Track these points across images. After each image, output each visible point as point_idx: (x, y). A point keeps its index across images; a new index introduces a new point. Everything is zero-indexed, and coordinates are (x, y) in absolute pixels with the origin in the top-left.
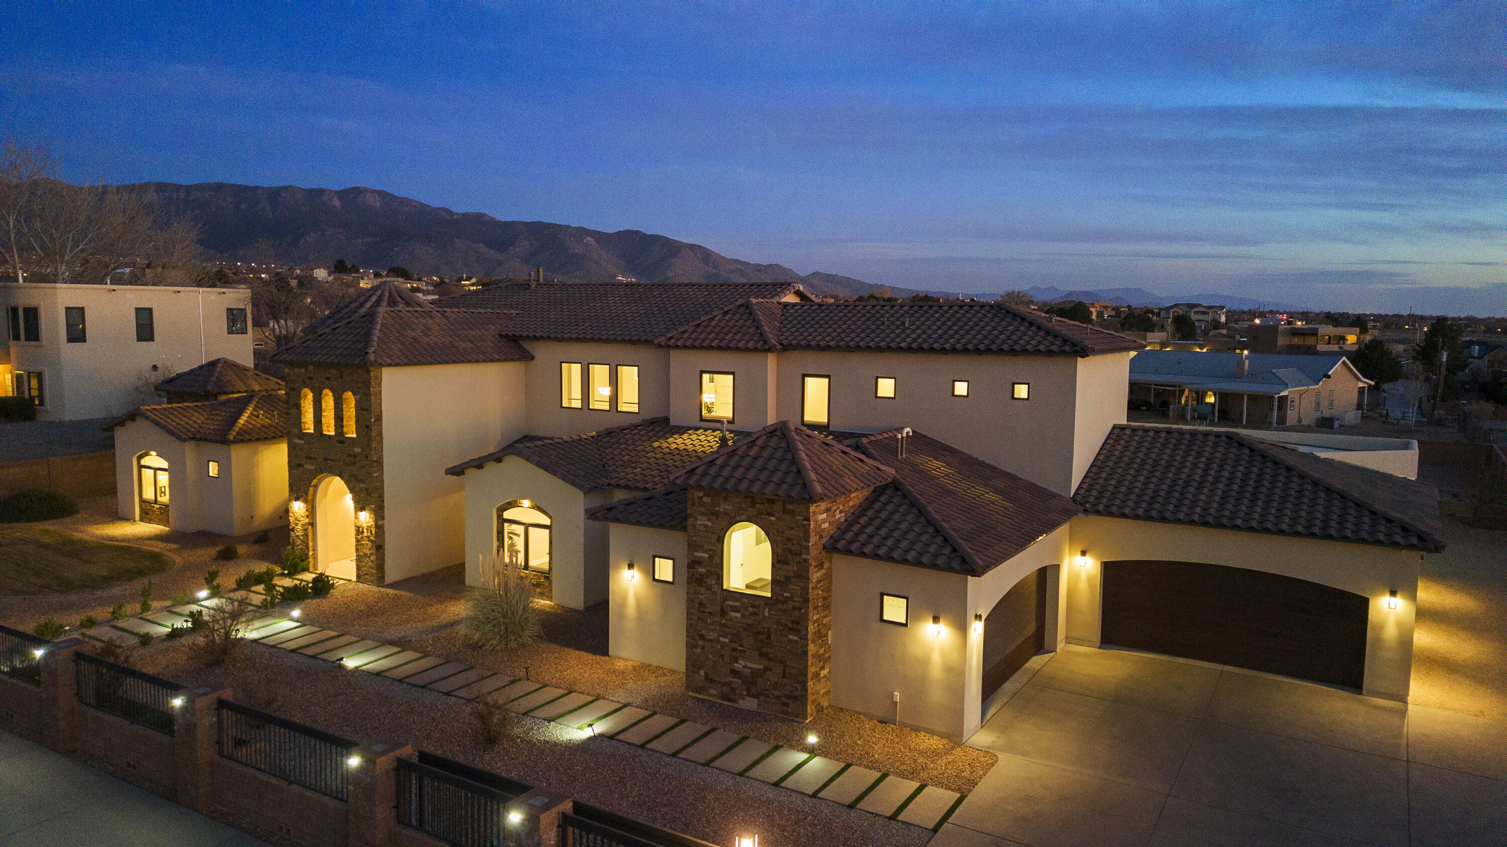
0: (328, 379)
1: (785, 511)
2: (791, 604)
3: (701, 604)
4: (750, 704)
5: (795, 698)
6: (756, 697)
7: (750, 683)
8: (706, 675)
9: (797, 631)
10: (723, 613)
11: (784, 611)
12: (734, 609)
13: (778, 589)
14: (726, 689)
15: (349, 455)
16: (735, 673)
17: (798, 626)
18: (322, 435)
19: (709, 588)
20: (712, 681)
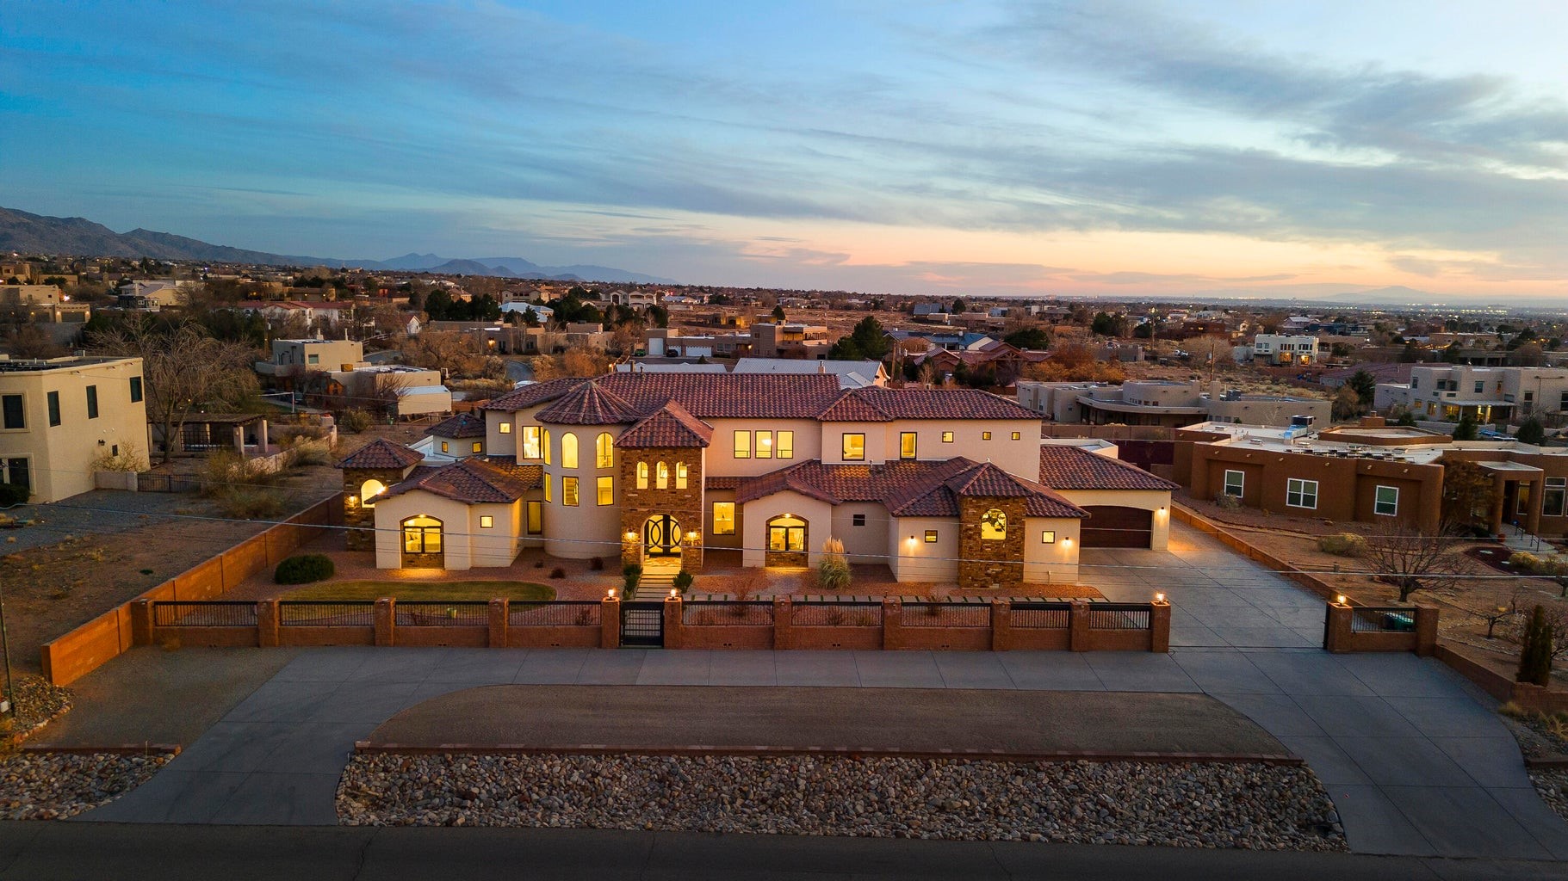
0: (663, 455)
1: (1014, 502)
2: (1016, 541)
3: (970, 548)
4: (996, 586)
5: (1017, 580)
6: (999, 583)
7: (996, 578)
8: (972, 579)
9: (1018, 552)
10: (982, 550)
11: (1013, 544)
12: (988, 547)
13: (1010, 535)
14: (983, 583)
15: (679, 500)
16: (988, 575)
17: (1019, 549)
18: (655, 489)
19: (975, 540)
20: (976, 580)
